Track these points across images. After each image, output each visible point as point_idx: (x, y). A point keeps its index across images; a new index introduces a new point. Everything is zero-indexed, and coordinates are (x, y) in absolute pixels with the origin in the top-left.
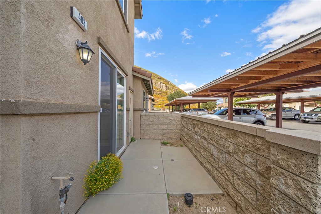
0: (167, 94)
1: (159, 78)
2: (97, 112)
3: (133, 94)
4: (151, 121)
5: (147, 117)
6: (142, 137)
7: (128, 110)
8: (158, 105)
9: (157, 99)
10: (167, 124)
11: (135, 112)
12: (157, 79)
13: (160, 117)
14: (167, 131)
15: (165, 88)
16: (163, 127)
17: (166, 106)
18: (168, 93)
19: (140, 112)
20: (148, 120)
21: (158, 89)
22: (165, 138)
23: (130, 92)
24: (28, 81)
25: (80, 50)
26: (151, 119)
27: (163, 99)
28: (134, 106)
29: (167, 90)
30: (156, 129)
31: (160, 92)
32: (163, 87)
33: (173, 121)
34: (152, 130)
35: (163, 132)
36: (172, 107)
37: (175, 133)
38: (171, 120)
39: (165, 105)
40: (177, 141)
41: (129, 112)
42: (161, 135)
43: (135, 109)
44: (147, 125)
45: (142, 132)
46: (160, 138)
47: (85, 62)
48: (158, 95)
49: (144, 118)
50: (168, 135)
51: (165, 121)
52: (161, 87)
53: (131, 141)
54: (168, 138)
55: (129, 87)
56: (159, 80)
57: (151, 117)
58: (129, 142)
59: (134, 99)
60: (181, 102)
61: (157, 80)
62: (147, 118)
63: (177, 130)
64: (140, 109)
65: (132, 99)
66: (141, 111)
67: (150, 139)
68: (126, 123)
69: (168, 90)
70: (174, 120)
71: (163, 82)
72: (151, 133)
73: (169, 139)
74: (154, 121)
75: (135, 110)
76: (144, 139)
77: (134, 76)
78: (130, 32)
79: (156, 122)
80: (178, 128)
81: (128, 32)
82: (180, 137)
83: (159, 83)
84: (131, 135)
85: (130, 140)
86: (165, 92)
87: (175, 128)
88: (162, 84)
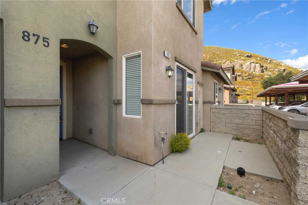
0: (262, 78)
1: (248, 56)
2: (175, 104)
3: (202, 87)
4: (222, 114)
5: (218, 109)
6: (212, 130)
7: (197, 102)
8: (245, 96)
9: (245, 87)
10: (243, 118)
11: (205, 104)
12: (244, 58)
13: (233, 110)
14: (243, 126)
15: (258, 69)
16: (237, 121)
17: (259, 96)
18: (265, 76)
19: (209, 105)
20: (218, 113)
21: (245, 73)
22: (239, 134)
23: (199, 86)
24: (153, 91)
25: (168, 71)
26: (222, 112)
27: (256, 87)
28: (203, 99)
29: (263, 72)
30: (228, 123)
31: (249, 77)
32: (255, 68)
33: (250, 116)
34: (224, 124)
35: (237, 127)
36: (269, 98)
37: (254, 129)
38: (247, 114)
39: (257, 95)
40: (257, 139)
41: (198, 104)
42: (234, 130)
43: (204, 101)
44: (218, 118)
45: (212, 124)
46: (233, 133)
47: (170, 77)
48: (247, 81)
49: (214, 110)
50: (244, 131)
51: (239, 115)
52: (252, 70)
53: (201, 131)
54: (244, 134)
55: (198, 82)
56: (248, 58)
57: (223, 110)
58: (198, 132)
59: (203, 92)
60: (284, 91)
61: (244, 60)
62: (217, 111)
63: (256, 126)
64: (209, 101)
65: (201, 92)
66: (211, 103)
67: (221, 132)
68: (195, 114)
69: (265, 73)
70: (252, 114)
71: (255, 61)
72: (223, 126)
73: (246, 136)
74: (225, 114)
75: (204, 103)
76: (214, 131)
77: (203, 70)
78: (198, 33)
79: (227, 115)
80: (258, 124)
81: (196, 34)
82: (261, 135)
83: (249, 63)
84: (201, 126)
85: (199, 130)
86: (258, 76)
87: (253, 124)
88: (253, 65)
